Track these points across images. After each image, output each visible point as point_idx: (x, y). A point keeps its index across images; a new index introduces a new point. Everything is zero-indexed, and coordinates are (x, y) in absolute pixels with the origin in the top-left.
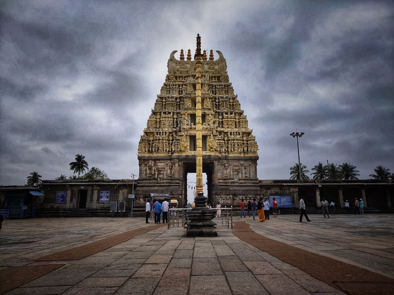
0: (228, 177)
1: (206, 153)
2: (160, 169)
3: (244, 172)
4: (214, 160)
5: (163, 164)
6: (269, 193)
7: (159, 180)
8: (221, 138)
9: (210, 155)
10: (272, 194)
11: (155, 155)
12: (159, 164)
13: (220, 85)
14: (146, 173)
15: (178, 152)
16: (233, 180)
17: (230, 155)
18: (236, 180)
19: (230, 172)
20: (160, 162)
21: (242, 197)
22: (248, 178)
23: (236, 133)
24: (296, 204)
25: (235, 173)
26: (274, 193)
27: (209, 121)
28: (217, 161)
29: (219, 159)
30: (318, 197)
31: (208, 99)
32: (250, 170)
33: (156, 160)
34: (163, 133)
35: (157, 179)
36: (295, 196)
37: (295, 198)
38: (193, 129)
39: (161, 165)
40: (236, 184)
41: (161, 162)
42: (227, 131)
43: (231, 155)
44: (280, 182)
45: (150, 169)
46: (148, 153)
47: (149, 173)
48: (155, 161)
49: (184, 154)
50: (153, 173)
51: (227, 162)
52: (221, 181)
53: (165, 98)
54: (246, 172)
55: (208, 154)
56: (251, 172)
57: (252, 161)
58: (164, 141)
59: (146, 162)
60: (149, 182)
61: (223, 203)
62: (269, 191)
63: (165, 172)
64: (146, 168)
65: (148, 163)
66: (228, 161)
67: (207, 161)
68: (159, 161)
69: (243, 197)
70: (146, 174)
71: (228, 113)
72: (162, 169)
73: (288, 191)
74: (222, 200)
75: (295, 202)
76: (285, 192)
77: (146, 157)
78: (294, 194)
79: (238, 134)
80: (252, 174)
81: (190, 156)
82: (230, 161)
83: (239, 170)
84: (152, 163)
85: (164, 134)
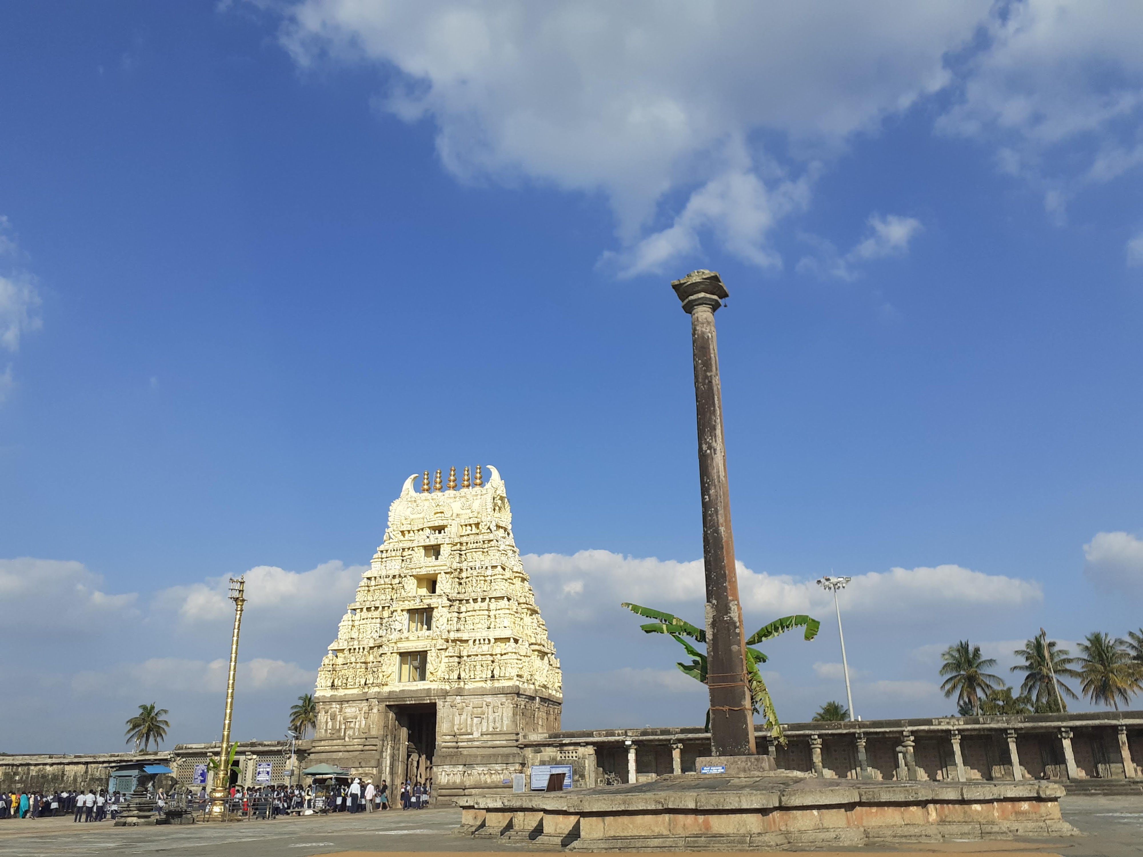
0: (462, 729)
1: (424, 684)
2: (348, 719)
3: (491, 718)
4: (436, 697)
5: (353, 709)
6: (539, 759)
7: (347, 739)
8: (454, 653)
9: (429, 689)
10: (545, 761)
11: (341, 693)
12: (348, 710)
13: (475, 542)
14: (326, 727)
15: (378, 685)
16: (471, 736)
17: (466, 687)
18: (476, 735)
19: (467, 720)
20: (349, 706)
21: (482, 769)
22: (498, 730)
23: (484, 640)
24: (587, 780)
25: (475, 720)
26: (549, 760)
27: (438, 620)
28: (442, 700)
29: (445, 694)
30: (632, 766)
31: (443, 575)
32: (502, 715)
33: (342, 701)
34: (359, 648)
35: (344, 739)
36: (587, 765)
37: (587, 768)
38: (403, 640)
39: (350, 710)
40: (476, 744)
41: (351, 705)
42: (468, 639)
43: (470, 686)
44: (561, 736)
45: (333, 718)
46: (331, 689)
47: (330, 727)
48: (342, 704)
49: (386, 689)
50: (338, 727)
51: (463, 701)
52: (449, 737)
53: (375, 578)
54: (495, 718)
55: (426, 687)
56: (505, 719)
57: (506, 697)
58: (358, 665)
59: (327, 707)
60: (330, 742)
61: (447, 783)
62: (539, 754)
63: (357, 724)
64: (327, 719)
65: (331, 708)
66: (463, 699)
67: (424, 700)
68: (347, 704)
69: (485, 769)
70: (326, 730)
71: (477, 599)
72: (353, 719)
73: (574, 754)
74: (446, 776)
75: (587, 776)
76: (569, 757)
77: (328, 697)
78: (585, 761)
79: (487, 641)
80: (505, 722)
81: (396, 692)
82: (466, 697)
83: (481, 716)
84: (336, 708)
85: (361, 650)
